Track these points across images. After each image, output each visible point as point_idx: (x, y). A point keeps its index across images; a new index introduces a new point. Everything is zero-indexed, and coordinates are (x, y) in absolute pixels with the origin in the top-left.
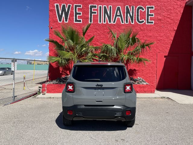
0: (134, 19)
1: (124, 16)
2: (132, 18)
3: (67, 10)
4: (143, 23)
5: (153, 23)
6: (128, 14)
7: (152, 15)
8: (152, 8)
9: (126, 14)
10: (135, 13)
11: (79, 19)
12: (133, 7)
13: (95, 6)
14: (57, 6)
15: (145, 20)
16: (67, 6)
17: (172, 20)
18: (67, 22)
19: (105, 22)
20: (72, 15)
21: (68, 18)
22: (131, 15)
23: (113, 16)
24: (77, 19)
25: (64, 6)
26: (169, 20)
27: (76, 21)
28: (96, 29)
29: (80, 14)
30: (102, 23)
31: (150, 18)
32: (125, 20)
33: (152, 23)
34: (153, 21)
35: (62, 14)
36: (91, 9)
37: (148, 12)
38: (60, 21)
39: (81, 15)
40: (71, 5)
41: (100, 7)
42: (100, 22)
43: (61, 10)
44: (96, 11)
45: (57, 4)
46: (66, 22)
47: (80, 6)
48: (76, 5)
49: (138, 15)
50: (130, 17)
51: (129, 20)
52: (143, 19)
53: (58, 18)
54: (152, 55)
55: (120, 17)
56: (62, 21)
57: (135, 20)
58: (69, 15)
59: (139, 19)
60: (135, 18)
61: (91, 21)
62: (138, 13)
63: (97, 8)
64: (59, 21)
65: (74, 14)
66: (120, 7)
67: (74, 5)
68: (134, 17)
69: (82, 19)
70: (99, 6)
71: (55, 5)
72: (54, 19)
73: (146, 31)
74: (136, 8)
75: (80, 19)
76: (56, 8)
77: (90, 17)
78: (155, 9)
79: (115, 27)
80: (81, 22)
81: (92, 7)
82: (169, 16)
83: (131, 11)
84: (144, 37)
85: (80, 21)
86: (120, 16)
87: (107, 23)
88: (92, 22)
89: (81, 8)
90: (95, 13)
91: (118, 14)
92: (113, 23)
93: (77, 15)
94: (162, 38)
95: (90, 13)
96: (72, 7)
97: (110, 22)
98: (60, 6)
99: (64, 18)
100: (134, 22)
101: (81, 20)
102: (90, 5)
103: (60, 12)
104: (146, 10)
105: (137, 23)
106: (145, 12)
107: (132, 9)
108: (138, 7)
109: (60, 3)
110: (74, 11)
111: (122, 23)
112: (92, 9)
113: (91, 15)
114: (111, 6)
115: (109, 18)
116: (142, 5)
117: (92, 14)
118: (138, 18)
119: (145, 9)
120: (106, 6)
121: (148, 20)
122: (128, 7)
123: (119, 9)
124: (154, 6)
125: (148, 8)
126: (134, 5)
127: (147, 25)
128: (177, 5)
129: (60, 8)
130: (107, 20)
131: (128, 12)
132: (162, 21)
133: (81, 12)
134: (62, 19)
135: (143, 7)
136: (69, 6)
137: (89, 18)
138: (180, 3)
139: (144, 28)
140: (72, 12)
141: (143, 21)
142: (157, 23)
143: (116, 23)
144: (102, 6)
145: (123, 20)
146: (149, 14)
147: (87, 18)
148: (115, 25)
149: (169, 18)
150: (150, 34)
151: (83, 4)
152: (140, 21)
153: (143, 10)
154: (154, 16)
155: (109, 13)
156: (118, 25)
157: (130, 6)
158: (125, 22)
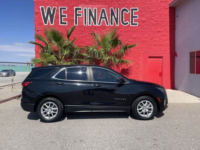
0: (118, 21)
1: (109, 18)
2: (116, 20)
3: (52, 13)
4: (128, 24)
5: (138, 25)
6: (113, 16)
7: (137, 17)
8: (136, 10)
9: (110, 16)
10: (120, 15)
12: (117, 9)
13: (80, 9)
14: (42, 9)
15: (129, 22)
16: (52, 9)
17: (156, 21)
18: (53, 24)
19: (90, 24)
20: (57, 17)
21: (54, 20)
22: (116, 17)
23: (98, 18)
24: (63, 22)
25: (49, 9)
26: (152, 21)
27: (62, 23)
28: (81, 31)
29: (65, 16)
30: (88, 25)
31: (135, 19)
32: (110, 22)
33: (136, 24)
34: (137, 23)
35: (47, 16)
37: (132, 14)
38: (46, 23)
39: (67, 17)
40: (56, 8)
41: (85, 10)
42: (85, 24)
43: (46, 13)
44: (81, 14)
45: (42, 7)
47: (65, 9)
48: (61, 7)
49: (122, 17)
50: (114, 19)
51: (114, 22)
52: (127, 21)
53: (43, 20)
54: (137, 56)
55: (105, 19)
56: (47, 23)
57: (120, 21)
58: (54, 18)
59: (124, 21)
60: (120, 20)
61: (76, 24)
62: (122, 15)
63: (82, 10)
64: (44, 23)
65: (60, 17)
66: (105, 9)
67: (59, 7)
68: (118, 19)
69: (68, 21)
70: (84, 8)
71: (40, 7)
72: (39, 21)
73: (130, 33)
74: (120, 10)
75: (66, 22)
76: (41, 11)
77: (75, 19)
78: (139, 11)
79: (100, 29)
80: (67, 24)
81: (77, 9)
83: (115, 13)
84: (128, 38)
85: (65, 23)
86: (105, 18)
87: (92, 25)
88: (78, 24)
89: (66, 10)
90: (80, 15)
91: (103, 16)
92: (98, 25)
93: (63, 18)
94: (145, 39)
95: (75, 15)
96: (58, 9)
97: (95, 24)
98: (45, 9)
99: (50, 20)
100: (118, 24)
101: (67, 22)
102: (75, 8)
103: (46, 15)
104: (130, 12)
105: (122, 25)
106: (129, 13)
107: (116, 11)
108: (122, 9)
109: (45, 5)
110: (59, 14)
111: (107, 25)
112: (77, 12)
113: (76, 18)
114: (96, 8)
115: (94, 20)
116: (127, 7)
117: (78, 16)
118: (122, 20)
119: (130, 10)
120: (91, 8)
121: (132, 22)
122: (113, 9)
123: (103, 11)
124: (138, 8)
125: (132, 10)
126: (118, 7)
127: (132, 27)
129: (45, 10)
130: (92, 22)
131: (113, 14)
132: (146, 22)
133: (66, 15)
134: (48, 21)
135: (127, 9)
136: (55, 8)
138: (163, 4)
139: (128, 30)
140: (57, 14)
141: (127, 23)
142: (142, 24)
143: (101, 25)
144: (86, 8)
145: (108, 22)
146: (134, 15)
147: (73, 20)
148: (100, 27)
149: (153, 19)
150: (135, 36)
151: (68, 7)
152: (125, 22)
153: (128, 11)
154: (138, 18)
155: (94, 15)
156: (103, 27)
157: (114, 8)
158: (110, 24)
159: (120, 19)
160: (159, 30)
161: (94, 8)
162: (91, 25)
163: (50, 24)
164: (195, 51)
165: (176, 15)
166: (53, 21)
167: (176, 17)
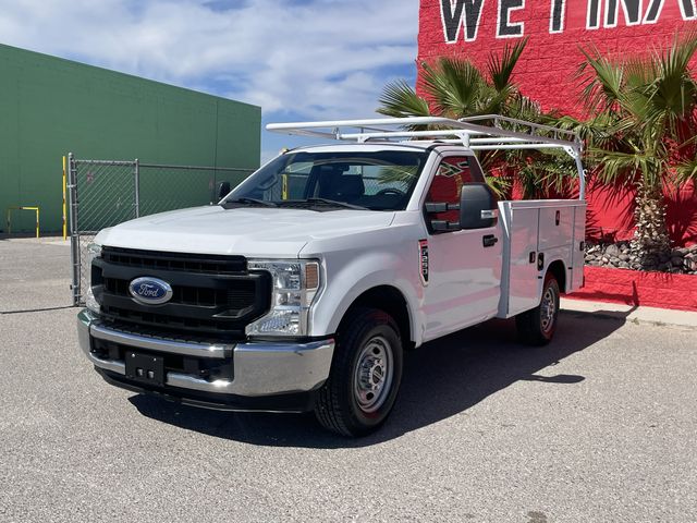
11: (514, 25)
18: (474, 39)
19: (611, 21)
20: (490, 12)
21: (478, 23)
24: (509, 24)
27: (504, 30)
28: (572, 52)
29: (519, 3)
30: (601, 28)
35: (458, 11)
38: (451, 37)
39: (523, 6)
42: (593, 23)
43: (456, 1)
46: (470, 40)
53: (445, 28)
56: (457, 37)
58: (480, 14)
61: (556, 26)
64: (447, 39)
65: (499, 8)
69: (525, 21)
75: (519, 24)
77: (552, 11)
79: (654, 37)
80: (522, 31)
85: (517, 30)
87: (622, 26)
88: (562, 27)
92: (645, 22)
93: (510, 10)
97: (634, 17)
99: (465, 24)
101: (522, 24)
103: (453, 8)
111: (686, 18)
113: (559, 3)
130: (621, 13)
134: (458, 30)
137: (552, 15)
140: (493, 1)
143: (659, 22)
145: (693, 3)
147: (544, 15)
148: (653, 28)
156: (669, 28)
162: (615, 25)
163: (466, 37)
166: (477, 28)
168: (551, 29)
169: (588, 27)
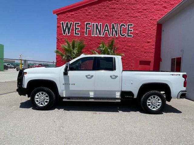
1: (110, 31)
2: (116, 32)
3: (69, 27)
4: (125, 36)
8: (132, 25)
10: (119, 29)
12: (117, 24)
13: (90, 24)
14: (62, 23)
16: (69, 24)
17: (146, 34)
18: (69, 35)
19: (96, 35)
20: (73, 30)
21: (70, 32)
22: (116, 30)
23: (102, 30)
24: (77, 33)
25: (67, 23)
26: (144, 34)
27: (76, 34)
28: (89, 40)
29: (79, 29)
31: (130, 32)
33: (131, 36)
35: (66, 29)
36: (86, 26)
37: (128, 28)
38: (64, 34)
39: (79, 30)
41: (93, 24)
42: (93, 35)
44: (90, 27)
47: (79, 23)
48: (76, 22)
49: (121, 30)
51: (114, 34)
52: (124, 33)
53: (63, 31)
54: (130, 60)
55: (107, 32)
57: (119, 33)
58: (71, 30)
61: (86, 34)
62: (121, 28)
63: (91, 25)
65: (75, 29)
66: (108, 24)
69: (80, 32)
70: (92, 23)
71: (61, 22)
72: (60, 32)
73: (126, 42)
74: (119, 25)
76: (62, 25)
78: (134, 26)
79: (104, 39)
82: (144, 32)
83: (116, 27)
85: (78, 34)
86: (108, 30)
87: (98, 36)
89: (80, 25)
90: (90, 28)
91: (106, 29)
92: (102, 36)
93: (77, 30)
94: (138, 48)
95: (85, 28)
96: (73, 24)
97: (100, 35)
98: (65, 23)
100: (117, 36)
102: (86, 23)
103: (65, 28)
105: (120, 36)
106: (126, 28)
108: (121, 24)
109: (65, 21)
110: (74, 27)
111: (109, 36)
112: (88, 26)
113: (86, 30)
114: (101, 23)
115: (100, 32)
116: (124, 23)
117: (87, 29)
118: (121, 32)
119: (127, 25)
120: (97, 23)
121: (128, 34)
123: (107, 26)
125: (129, 25)
127: (128, 38)
128: (150, 23)
129: (65, 25)
130: (98, 33)
131: (113, 28)
132: (138, 35)
134: (66, 32)
136: (71, 23)
138: (153, 21)
139: (125, 40)
140: (73, 28)
141: (125, 35)
142: (135, 36)
144: (94, 23)
145: (110, 33)
146: (129, 29)
147: (84, 32)
148: (103, 37)
149: (144, 33)
150: (130, 45)
151: (81, 22)
152: (122, 34)
153: (125, 26)
154: (132, 31)
155: (99, 28)
156: (106, 37)
157: (115, 24)
158: (111, 35)
159: (118, 32)
160: (148, 41)
161: (100, 24)
164: (176, 58)
165: (162, 30)
167: (162, 31)
168: (85, 35)
169: (92, 36)
